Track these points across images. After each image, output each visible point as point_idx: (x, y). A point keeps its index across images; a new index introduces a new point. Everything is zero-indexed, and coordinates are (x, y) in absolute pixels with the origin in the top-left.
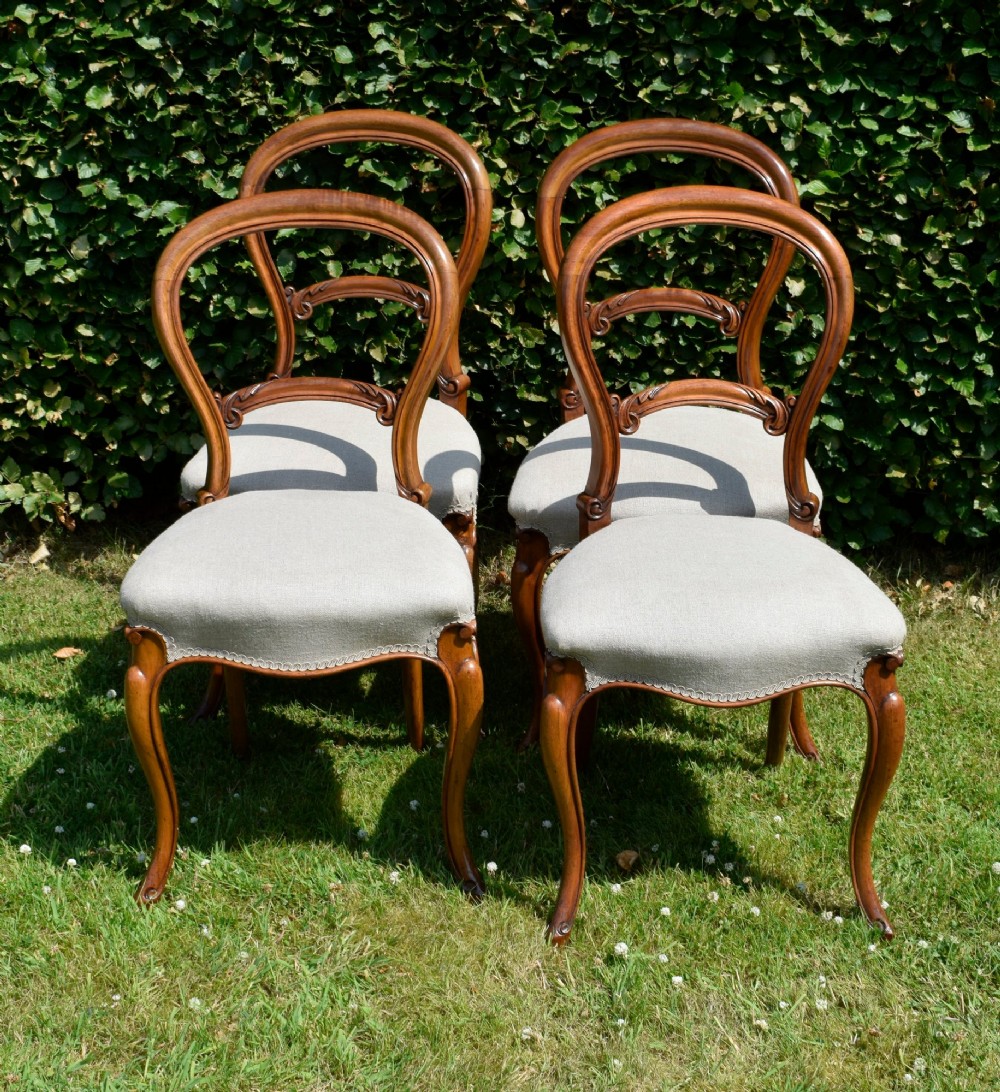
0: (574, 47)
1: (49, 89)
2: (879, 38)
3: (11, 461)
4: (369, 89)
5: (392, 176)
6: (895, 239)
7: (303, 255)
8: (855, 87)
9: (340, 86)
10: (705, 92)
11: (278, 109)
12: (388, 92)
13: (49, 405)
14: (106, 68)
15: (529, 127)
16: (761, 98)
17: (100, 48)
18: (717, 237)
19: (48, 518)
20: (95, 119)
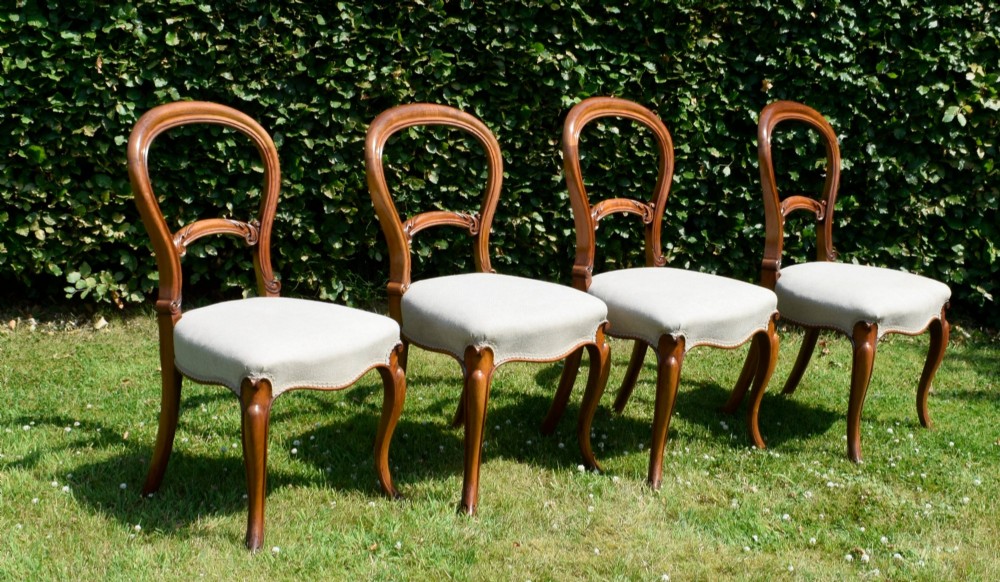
0: (453, 20)
1: (139, 32)
2: (610, 22)
3: (85, 264)
4: (335, 40)
5: (344, 90)
6: (616, 130)
7: (289, 135)
8: (599, 48)
9: (319, 38)
10: (522, 48)
11: (280, 49)
12: (345, 42)
13: (116, 228)
14: (178, 22)
15: (422, 64)
16: (551, 52)
17: (174, 10)
18: (524, 128)
19: (107, 300)
20: (168, 52)
